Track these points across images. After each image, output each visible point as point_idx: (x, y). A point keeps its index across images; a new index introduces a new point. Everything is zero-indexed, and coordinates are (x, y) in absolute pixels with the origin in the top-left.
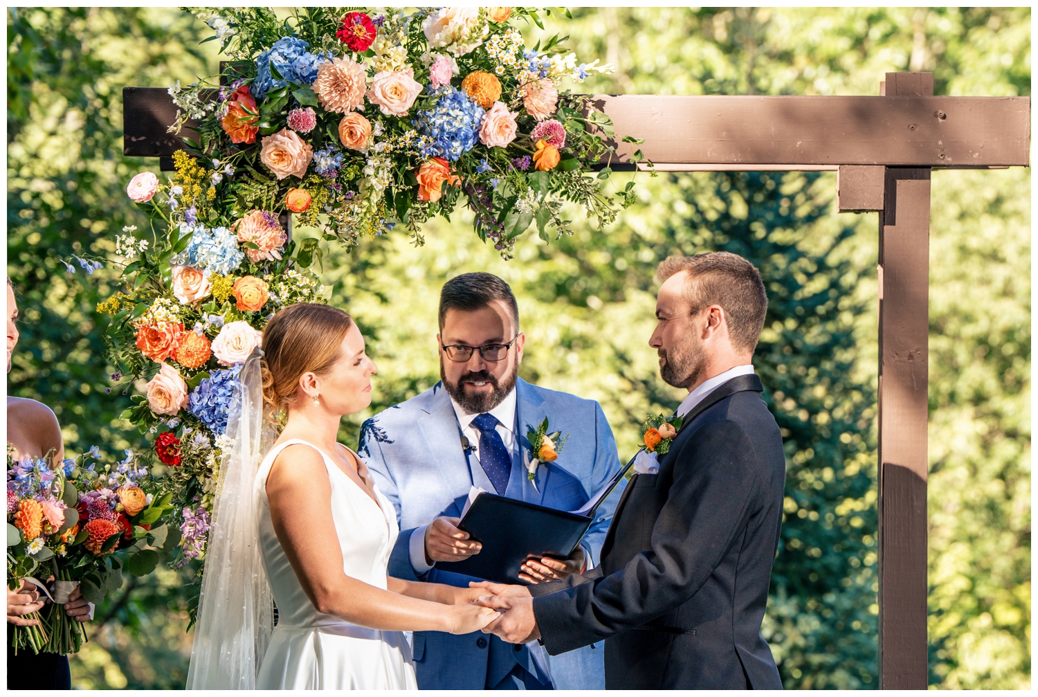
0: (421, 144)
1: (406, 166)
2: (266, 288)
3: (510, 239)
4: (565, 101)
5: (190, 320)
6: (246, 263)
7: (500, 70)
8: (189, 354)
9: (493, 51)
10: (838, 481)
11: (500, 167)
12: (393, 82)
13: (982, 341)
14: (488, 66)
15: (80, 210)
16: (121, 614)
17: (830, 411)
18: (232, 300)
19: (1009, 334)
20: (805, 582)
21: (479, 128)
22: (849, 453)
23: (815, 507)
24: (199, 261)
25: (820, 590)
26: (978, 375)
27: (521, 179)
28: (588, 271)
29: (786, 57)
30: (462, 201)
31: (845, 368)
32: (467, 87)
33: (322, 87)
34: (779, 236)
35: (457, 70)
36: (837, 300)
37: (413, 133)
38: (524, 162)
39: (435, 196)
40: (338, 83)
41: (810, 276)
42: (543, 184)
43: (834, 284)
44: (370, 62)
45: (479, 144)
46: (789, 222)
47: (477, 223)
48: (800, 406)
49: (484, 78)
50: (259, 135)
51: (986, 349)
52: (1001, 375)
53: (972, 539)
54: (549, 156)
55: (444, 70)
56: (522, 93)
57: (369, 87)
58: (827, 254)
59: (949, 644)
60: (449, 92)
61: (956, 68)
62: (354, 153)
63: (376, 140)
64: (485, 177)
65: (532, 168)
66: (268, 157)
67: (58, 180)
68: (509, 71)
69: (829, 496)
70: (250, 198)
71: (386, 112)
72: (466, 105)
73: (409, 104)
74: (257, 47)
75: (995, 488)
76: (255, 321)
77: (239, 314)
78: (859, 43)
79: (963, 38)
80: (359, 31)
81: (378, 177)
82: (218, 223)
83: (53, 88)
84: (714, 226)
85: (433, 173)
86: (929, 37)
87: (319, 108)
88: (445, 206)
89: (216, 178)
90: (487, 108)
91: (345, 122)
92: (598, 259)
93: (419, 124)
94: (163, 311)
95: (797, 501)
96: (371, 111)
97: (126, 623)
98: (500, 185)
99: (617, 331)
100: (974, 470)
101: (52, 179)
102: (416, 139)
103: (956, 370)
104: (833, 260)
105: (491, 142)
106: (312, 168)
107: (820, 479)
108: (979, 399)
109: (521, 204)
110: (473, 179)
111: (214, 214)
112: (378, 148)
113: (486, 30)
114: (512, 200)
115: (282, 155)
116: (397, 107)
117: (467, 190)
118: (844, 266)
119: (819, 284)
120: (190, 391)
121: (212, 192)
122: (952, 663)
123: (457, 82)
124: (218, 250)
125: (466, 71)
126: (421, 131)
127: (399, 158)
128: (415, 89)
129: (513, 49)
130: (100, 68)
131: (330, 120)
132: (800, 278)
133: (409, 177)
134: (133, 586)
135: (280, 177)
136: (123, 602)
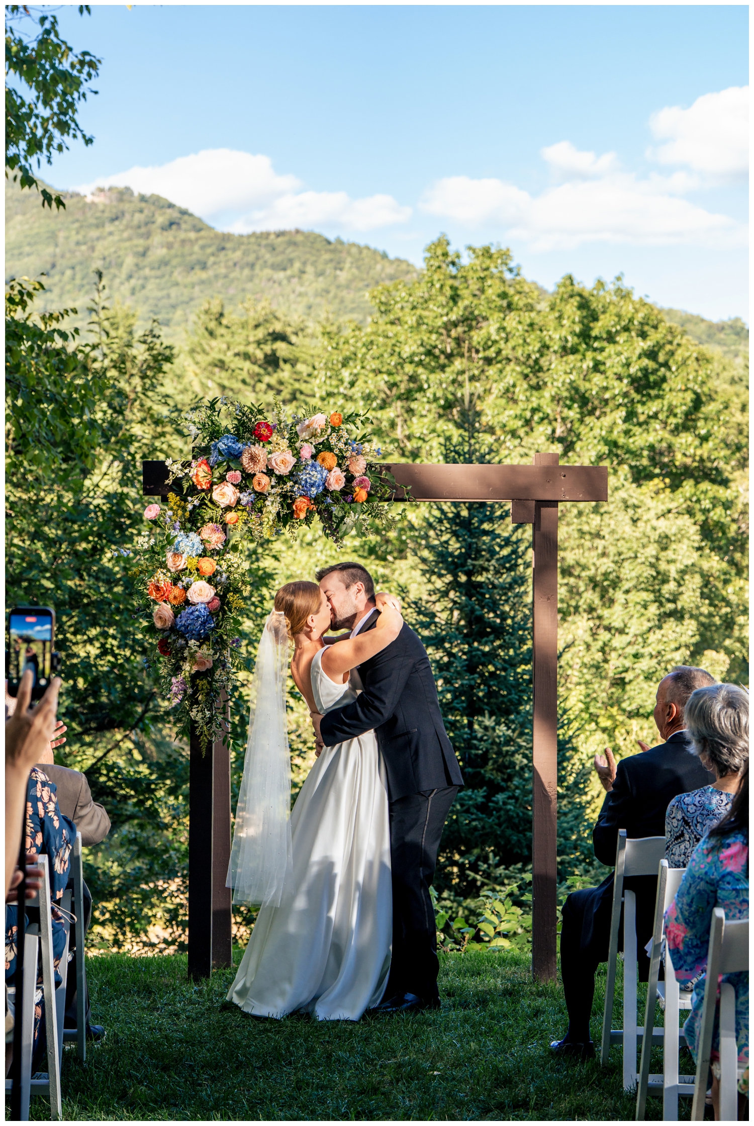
0: (295, 489)
1: (287, 499)
2: (215, 563)
3: (342, 538)
4: (370, 466)
5: (176, 580)
6: (204, 550)
7: (337, 451)
8: (175, 598)
9: (333, 441)
10: (517, 655)
11: (336, 501)
12: (281, 458)
13: (592, 579)
14: (331, 450)
15: (120, 513)
16: (141, 725)
17: (513, 618)
18: (198, 570)
19: (606, 575)
20: (499, 709)
21: (326, 480)
22: (522, 641)
23: (505, 670)
24: (181, 550)
25: (508, 713)
26: (590, 597)
27: (347, 507)
28: (387, 541)
29: (491, 430)
30: (317, 517)
31: (519, 596)
32: (319, 461)
33: (245, 460)
34: (486, 526)
35: (314, 451)
36: (516, 559)
37: (291, 483)
38: (349, 499)
39: (302, 516)
40: (253, 459)
41: (501, 547)
42: (359, 509)
43: (514, 552)
44: (269, 447)
45: (326, 490)
46: (491, 520)
47: (324, 529)
48: (497, 616)
49: (328, 455)
50: (212, 484)
51: (594, 583)
52: (602, 597)
53: (587, 683)
54: (362, 495)
55: (307, 451)
56: (348, 463)
57: (269, 460)
58: (511, 536)
59: (574, 741)
60: (310, 462)
61: (578, 436)
62: (261, 494)
63: (272, 487)
64: (329, 506)
65: (353, 501)
66: (216, 496)
67: (108, 497)
68: (341, 451)
69: (512, 664)
70: (206, 517)
71: (277, 472)
72: (319, 469)
73: (290, 469)
74: (211, 440)
75: (599, 656)
76: (209, 581)
77: (201, 576)
78: (528, 422)
79: (581, 421)
80: (264, 431)
81: (272, 508)
82: (191, 530)
83: (106, 450)
84: (451, 521)
85: (301, 504)
86: (564, 419)
87: (243, 471)
88: (308, 521)
89: (190, 507)
90: (330, 470)
91: (256, 478)
92: (392, 535)
93: (295, 479)
94: (162, 576)
95: (494, 665)
96: (270, 472)
97: (142, 730)
98: (336, 510)
99: (401, 574)
100: (588, 647)
101: (105, 497)
102: (292, 487)
103: (579, 594)
104: (514, 539)
105: (331, 489)
106: (238, 502)
107: (507, 654)
108: (591, 609)
109: (346, 520)
110: (322, 507)
111: (189, 525)
112: (273, 491)
113: (329, 430)
114: (343, 518)
115: (223, 495)
116: (283, 470)
117: (319, 513)
118: (519, 541)
119: (505, 552)
120: (176, 616)
121: (187, 514)
122: (575, 749)
123: (314, 457)
124: (190, 544)
125: (319, 451)
126: (296, 483)
127: (284, 496)
128: (293, 461)
129: (343, 440)
130: (131, 439)
131: (248, 477)
132: (497, 549)
133: (289, 506)
134: (145, 711)
135: (222, 506)
136: (141, 719)
